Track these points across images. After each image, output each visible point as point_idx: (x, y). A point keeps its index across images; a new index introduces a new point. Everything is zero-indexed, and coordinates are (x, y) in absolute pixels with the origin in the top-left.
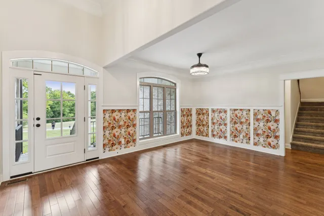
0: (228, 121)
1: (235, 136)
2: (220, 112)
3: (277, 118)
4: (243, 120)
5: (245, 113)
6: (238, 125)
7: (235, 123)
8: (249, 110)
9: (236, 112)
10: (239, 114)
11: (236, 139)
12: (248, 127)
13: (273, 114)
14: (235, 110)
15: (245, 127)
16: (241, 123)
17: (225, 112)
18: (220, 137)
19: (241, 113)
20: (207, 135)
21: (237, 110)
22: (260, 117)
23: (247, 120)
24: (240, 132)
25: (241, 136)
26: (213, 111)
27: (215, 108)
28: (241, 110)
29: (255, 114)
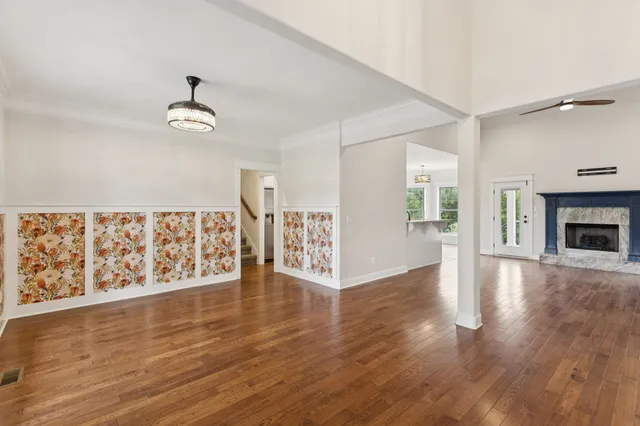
0: (148, 241)
1: (165, 270)
2: (124, 221)
3: (233, 224)
4: (182, 233)
5: (185, 219)
6: (173, 244)
7: (165, 242)
8: (194, 214)
9: (168, 219)
10: (173, 221)
11: (167, 275)
12: (191, 245)
13: (228, 218)
14: (164, 215)
15: (185, 246)
16: (178, 240)
17: (140, 219)
18: (124, 283)
19: (177, 219)
20: (77, 290)
21: (170, 213)
22: (210, 224)
23: (189, 232)
24: (175, 259)
25: (178, 267)
26: (101, 219)
27: (108, 211)
28: (177, 214)
29: (204, 221)
